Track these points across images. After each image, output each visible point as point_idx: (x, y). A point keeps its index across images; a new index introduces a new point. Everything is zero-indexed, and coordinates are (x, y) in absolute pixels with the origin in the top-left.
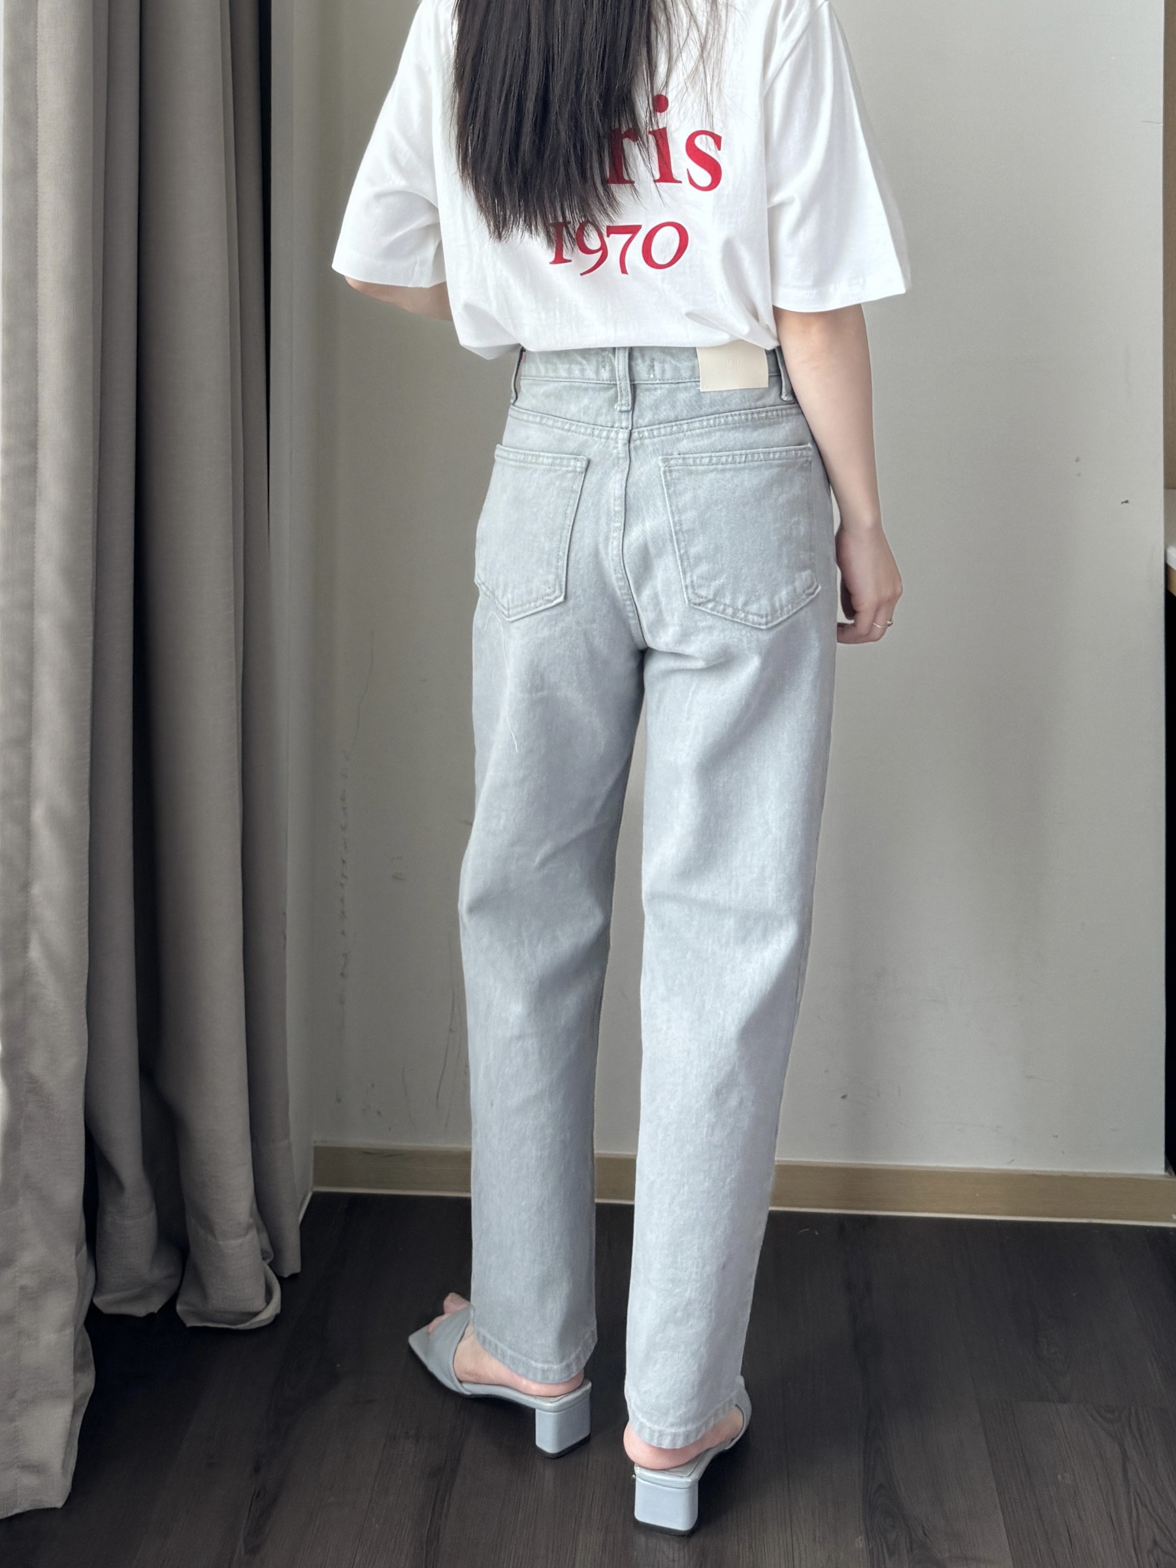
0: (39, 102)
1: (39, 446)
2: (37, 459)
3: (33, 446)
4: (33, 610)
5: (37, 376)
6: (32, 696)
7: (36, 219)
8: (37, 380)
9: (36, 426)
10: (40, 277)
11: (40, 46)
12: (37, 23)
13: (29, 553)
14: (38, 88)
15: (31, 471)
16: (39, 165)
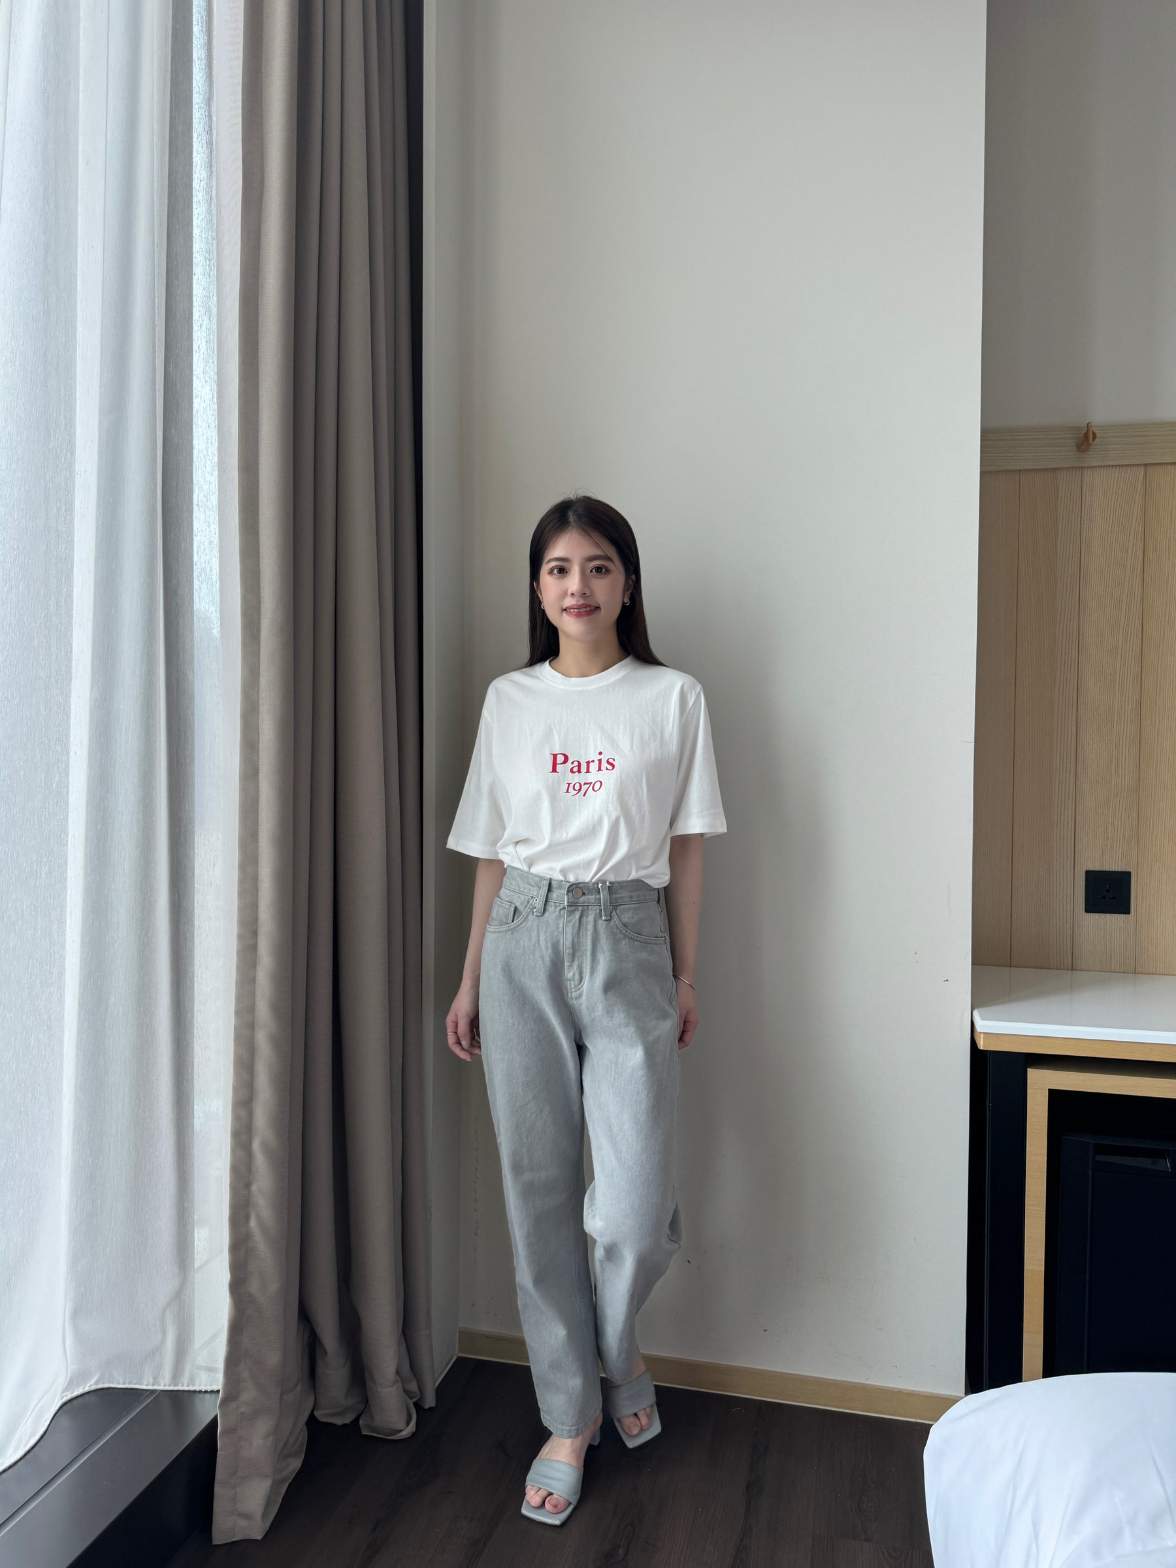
0: (260, 735)
1: (258, 934)
2: (257, 941)
3: (255, 934)
4: (254, 1028)
5: (257, 893)
6: (253, 1077)
7: (258, 802)
8: (257, 896)
9: (257, 922)
10: (260, 836)
11: (261, 702)
12: (259, 688)
13: (252, 994)
14: (260, 727)
15: (253, 948)
16: (260, 771)
